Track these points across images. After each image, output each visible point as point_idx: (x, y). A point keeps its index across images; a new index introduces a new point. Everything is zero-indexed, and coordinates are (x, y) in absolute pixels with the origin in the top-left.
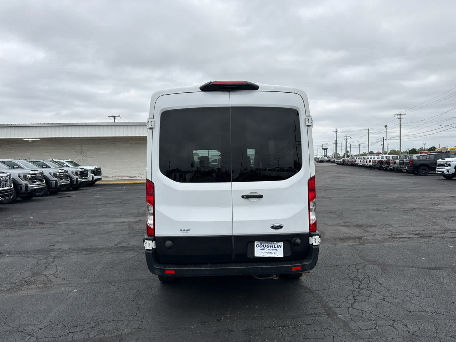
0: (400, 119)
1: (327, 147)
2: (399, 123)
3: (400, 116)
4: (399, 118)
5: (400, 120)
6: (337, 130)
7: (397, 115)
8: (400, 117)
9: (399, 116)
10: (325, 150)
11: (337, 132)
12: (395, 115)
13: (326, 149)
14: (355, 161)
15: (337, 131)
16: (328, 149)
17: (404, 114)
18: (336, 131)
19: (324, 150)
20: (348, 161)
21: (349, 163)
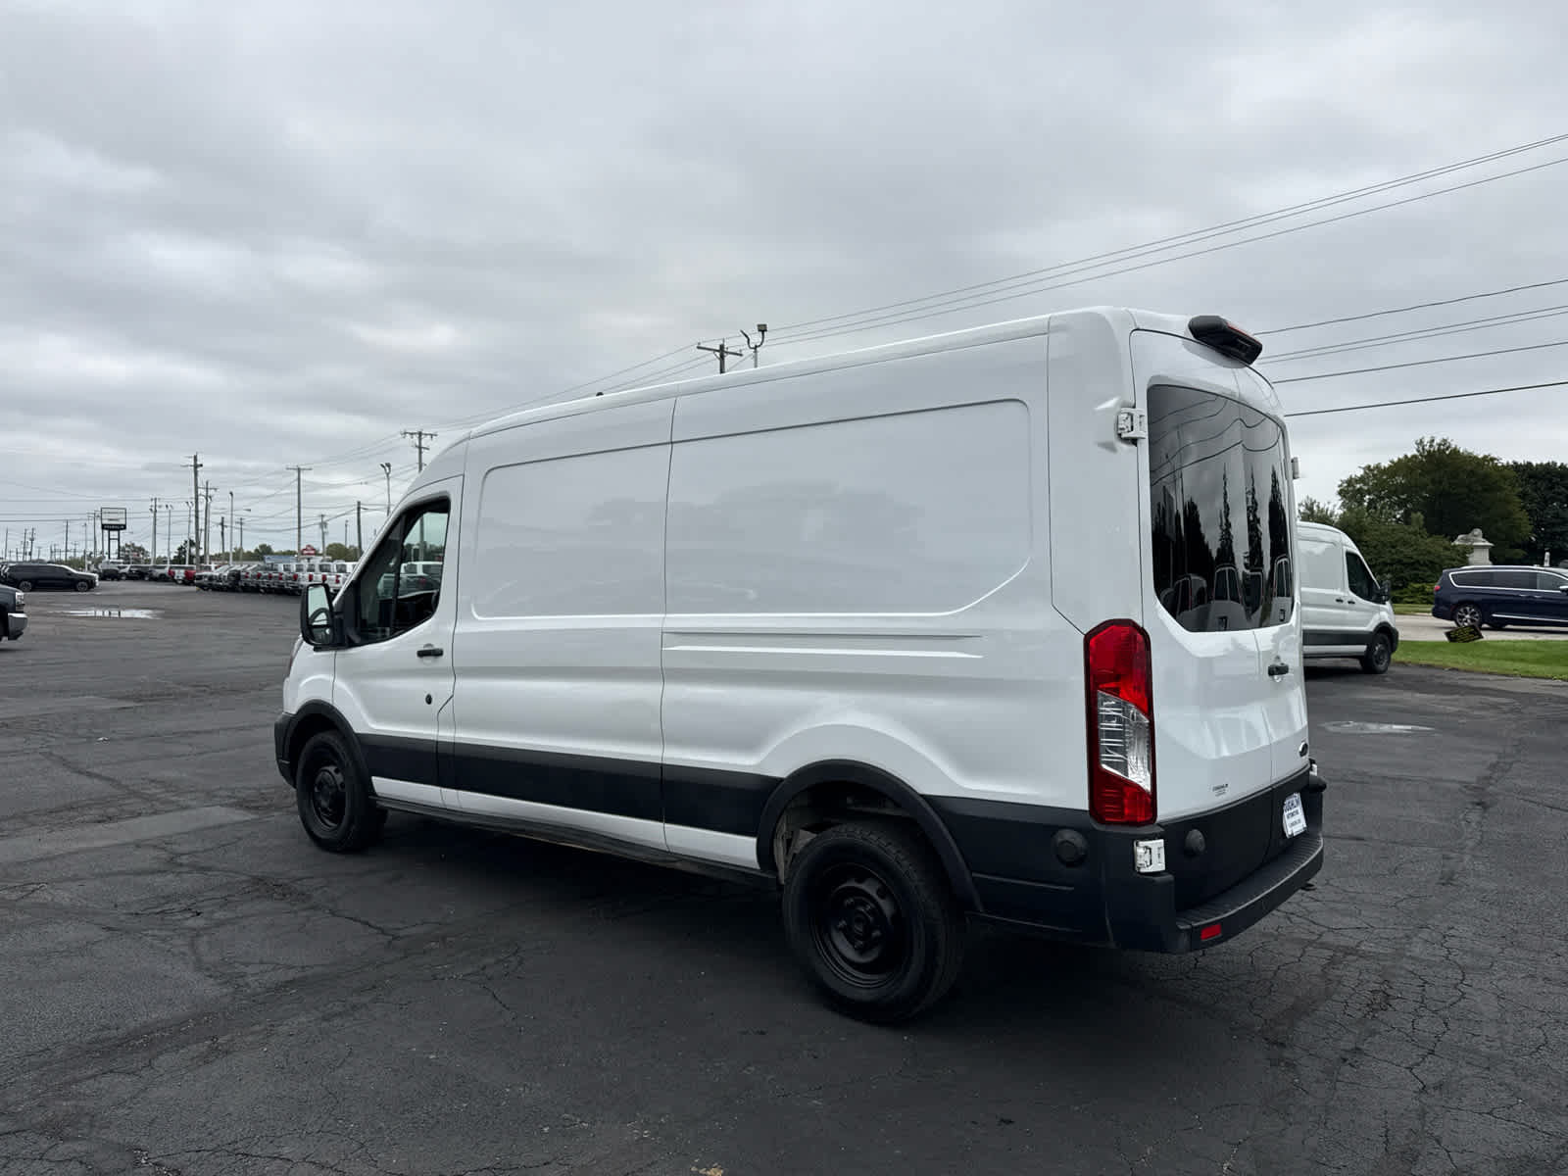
0: (420, 448)
1: (122, 522)
2: (418, 461)
3: (420, 439)
4: (418, 444)
5: (420, 453)
6: (198, 463)
7: (412, 434)
8: (420, 443)
9: (416, 437)
10: (114, 534)
11: (199, 469)
12: (405, 433)
13: (118, 530)
14: (295, 578)
15: (201, 465)
16: (124, 527)
17: (432, 435)
18: (196, 466)
19: (106, 532)
20: (259, 576)
21: (264, 583)
